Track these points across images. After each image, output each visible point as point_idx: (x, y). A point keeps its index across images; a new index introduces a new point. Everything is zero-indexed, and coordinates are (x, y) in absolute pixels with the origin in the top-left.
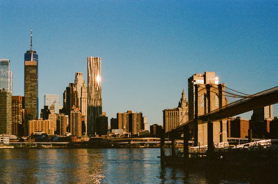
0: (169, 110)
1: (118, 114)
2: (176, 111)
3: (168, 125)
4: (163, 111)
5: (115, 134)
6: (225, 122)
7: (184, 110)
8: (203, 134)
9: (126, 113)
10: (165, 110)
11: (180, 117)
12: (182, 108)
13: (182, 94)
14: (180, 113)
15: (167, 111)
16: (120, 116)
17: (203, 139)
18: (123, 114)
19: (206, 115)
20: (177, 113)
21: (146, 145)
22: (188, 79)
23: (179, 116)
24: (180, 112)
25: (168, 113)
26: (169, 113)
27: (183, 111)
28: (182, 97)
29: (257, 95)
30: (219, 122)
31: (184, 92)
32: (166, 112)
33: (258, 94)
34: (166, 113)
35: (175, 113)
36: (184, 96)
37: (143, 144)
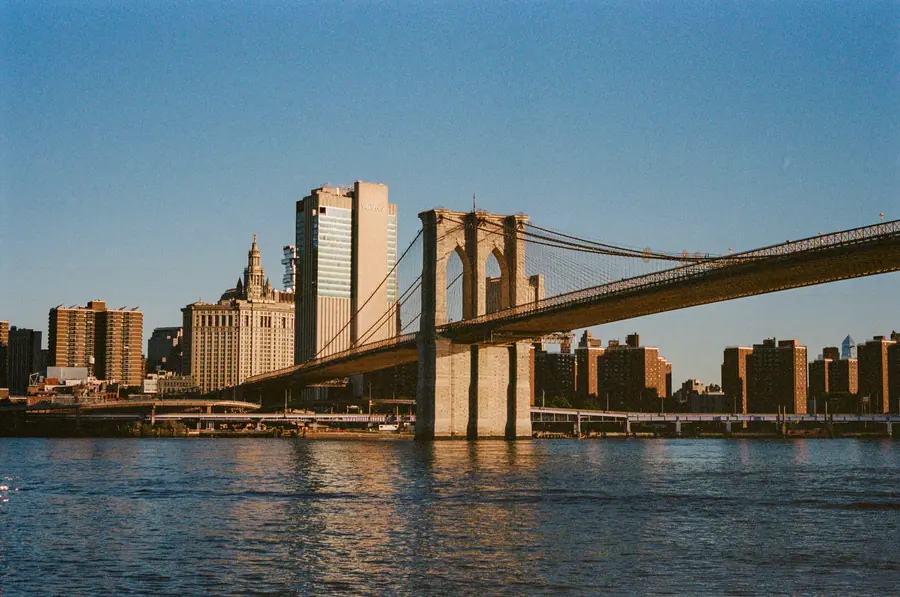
0: (203, 308)
1: (54, 313)
2: (230, 311)
3: (199, 357)
4: (182, 310)
5: (70, 383)
6: (524, 348)
7: (257, 309)
8: (453, 390)
9: (86, 311)
10: (189, 307)
11: (242, 332)
12: (251, 302)
13: (251, 255)
14: (243, 319)
15: (198, 308)
16: (62, 323)
17: (452, 409)
18: (72, 314)
19: (473, 321)
20: (231, 317)
21: (204, 426)
22: (298, 203)
23: (239, 328)
24: (244, 314)
25: (201, 318)
26: (203, 317)
27: (254, 312)
28: (251, 264)
29: (780, 251)
30: (506, 350)
31: (256, 248)
32: (194, 312)
33: (782, 245)
34: (195, 318)
35: (224, 317)
36: (255, 261)
37: (192, 424)
